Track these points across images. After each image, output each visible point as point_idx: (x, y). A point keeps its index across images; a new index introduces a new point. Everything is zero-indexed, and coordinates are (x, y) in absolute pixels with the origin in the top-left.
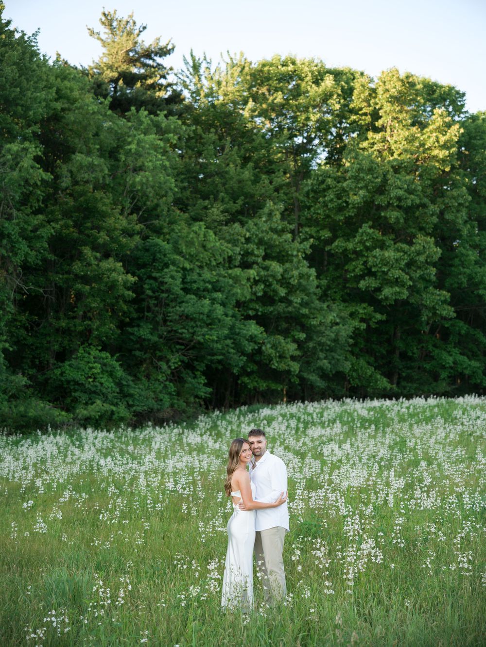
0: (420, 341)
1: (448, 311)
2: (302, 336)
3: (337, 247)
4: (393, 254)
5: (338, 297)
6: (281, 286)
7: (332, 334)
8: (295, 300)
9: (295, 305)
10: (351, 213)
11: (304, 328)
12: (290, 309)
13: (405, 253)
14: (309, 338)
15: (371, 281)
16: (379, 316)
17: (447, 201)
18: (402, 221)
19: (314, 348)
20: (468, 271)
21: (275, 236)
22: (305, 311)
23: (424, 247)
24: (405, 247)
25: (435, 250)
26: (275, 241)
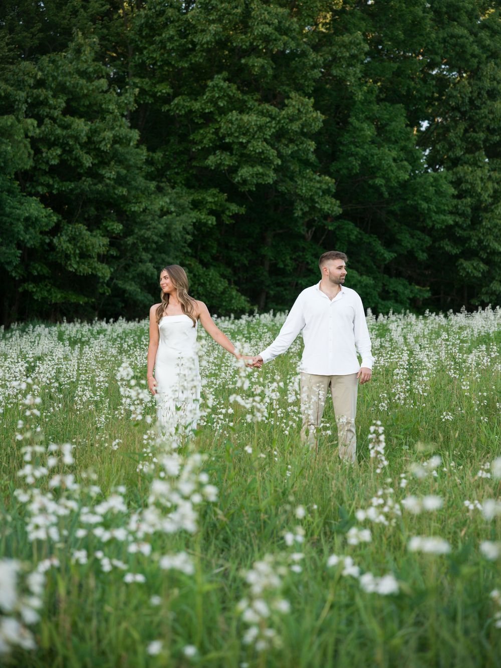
0: (295, 249)
1: (332, 206)
2: (118, 227)
3: (177, 105)
4: (255, 118)
5: (179, 179)
6: (87, 153)
7: (160, 226)
8: (108, 175)
9: (108, 181)
10: (198, 58)
11: (121, 216)
12: (100, 187)
13: (273, 118)
14: (128, 232)
15: (224, 156)
16: (234, 208)
17: (334, 49)
18: (270, 72)
19: (134, 244)
20: (361, 152)
21: (83, 82)
22: (122, 191)
23: (299, 110)
24: (273, 110)
25: (315, 115)
26: (82, 89)
